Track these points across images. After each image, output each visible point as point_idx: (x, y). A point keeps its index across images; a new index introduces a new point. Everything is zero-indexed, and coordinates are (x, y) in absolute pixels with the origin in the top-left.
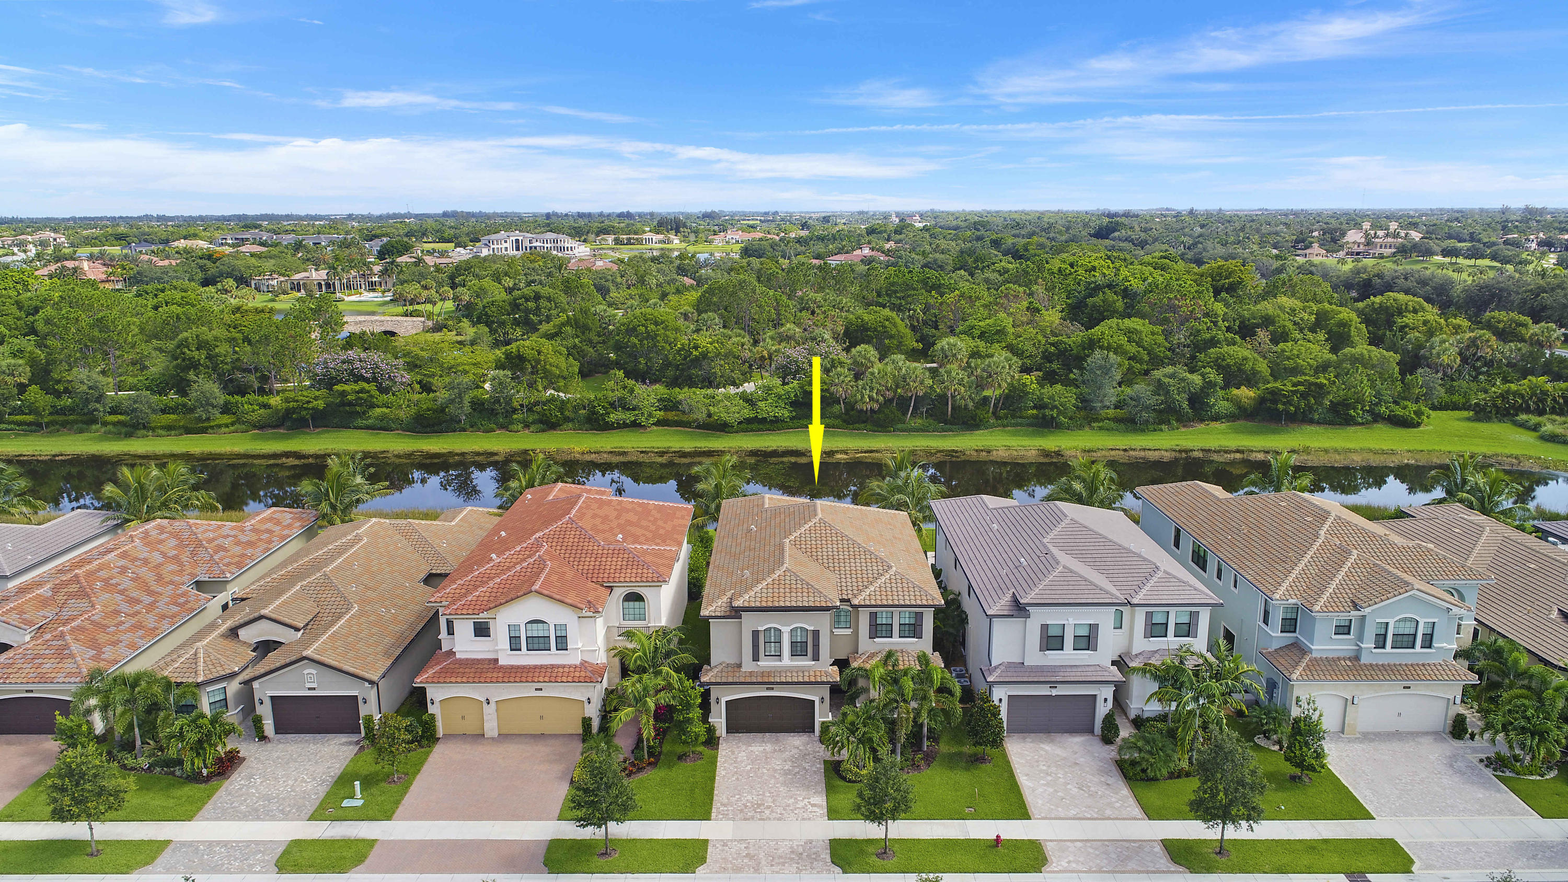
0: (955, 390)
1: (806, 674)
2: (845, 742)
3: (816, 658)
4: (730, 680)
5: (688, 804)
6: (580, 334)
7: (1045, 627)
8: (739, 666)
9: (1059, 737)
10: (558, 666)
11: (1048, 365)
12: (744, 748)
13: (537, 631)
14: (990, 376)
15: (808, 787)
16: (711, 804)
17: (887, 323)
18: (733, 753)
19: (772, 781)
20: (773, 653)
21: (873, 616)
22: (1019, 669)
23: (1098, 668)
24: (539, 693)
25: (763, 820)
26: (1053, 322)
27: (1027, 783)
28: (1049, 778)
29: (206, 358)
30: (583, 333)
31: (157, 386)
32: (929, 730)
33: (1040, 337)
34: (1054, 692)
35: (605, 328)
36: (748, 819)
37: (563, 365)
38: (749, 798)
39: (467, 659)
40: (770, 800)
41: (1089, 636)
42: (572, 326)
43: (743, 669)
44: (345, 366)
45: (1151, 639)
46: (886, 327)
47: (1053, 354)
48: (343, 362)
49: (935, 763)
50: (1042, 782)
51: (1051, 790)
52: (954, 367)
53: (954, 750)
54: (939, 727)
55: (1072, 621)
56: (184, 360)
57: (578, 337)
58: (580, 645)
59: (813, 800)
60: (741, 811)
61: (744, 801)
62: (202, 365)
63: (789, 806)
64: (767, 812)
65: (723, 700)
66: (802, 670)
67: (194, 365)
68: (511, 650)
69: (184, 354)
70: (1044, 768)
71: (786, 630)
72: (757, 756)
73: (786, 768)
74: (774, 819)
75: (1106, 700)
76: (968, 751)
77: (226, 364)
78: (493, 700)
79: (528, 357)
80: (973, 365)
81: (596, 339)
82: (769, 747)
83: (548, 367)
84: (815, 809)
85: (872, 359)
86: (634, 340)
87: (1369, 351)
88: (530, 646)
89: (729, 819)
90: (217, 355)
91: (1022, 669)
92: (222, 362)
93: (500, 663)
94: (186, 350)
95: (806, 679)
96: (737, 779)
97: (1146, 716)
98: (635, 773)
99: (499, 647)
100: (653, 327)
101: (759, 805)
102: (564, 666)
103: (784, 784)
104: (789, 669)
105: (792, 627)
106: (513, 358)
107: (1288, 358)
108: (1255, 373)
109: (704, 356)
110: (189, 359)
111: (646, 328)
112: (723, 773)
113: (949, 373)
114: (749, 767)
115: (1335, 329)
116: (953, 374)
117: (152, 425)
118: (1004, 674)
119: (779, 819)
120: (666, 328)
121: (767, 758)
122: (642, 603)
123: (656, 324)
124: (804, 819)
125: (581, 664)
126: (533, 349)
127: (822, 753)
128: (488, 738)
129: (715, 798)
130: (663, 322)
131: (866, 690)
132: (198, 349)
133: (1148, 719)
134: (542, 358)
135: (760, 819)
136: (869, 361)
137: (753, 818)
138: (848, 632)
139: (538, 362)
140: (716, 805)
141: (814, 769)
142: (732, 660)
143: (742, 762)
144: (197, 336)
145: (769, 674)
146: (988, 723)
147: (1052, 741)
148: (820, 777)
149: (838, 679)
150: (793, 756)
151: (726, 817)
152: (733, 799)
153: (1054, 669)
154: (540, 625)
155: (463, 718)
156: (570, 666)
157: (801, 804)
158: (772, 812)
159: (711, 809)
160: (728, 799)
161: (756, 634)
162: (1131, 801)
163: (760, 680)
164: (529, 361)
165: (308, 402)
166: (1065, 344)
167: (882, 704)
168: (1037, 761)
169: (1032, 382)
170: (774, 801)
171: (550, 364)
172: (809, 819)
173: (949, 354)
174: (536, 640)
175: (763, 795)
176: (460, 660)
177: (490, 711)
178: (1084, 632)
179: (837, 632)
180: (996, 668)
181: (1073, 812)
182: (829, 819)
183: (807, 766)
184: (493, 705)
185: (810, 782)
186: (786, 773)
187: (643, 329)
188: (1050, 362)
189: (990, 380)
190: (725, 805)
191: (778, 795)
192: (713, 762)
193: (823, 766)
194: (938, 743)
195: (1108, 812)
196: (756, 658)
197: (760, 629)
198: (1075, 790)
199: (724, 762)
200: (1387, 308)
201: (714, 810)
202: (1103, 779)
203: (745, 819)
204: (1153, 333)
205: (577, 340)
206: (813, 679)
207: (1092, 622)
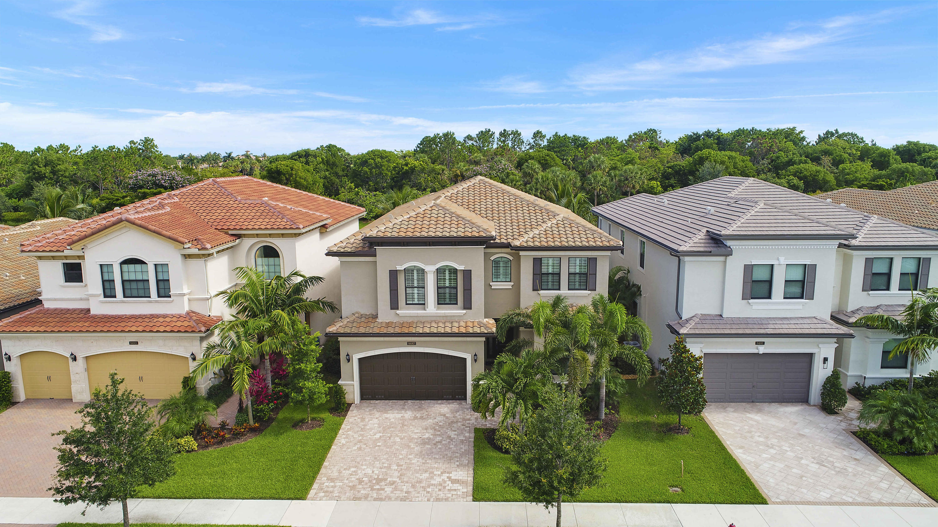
0: (600, 189)
1: (456, 324)
2: (500, 398)
3: (468, 306)
4: (362, 330)
5: (281, 478)
6: (329, 169)
7: (749, 269)
8: (375, 317)
9: (766, 407)
10: (158, 316)
11: (667, 181)
12: (377, 414)
13: (133, 272)
14: (627, 179)
15: (451, 459)
16: (314, 478)
17: (548, 157)
18: (363, 419)
19: (404, 452)
20: (416, 301)
21: (537, 262)
22: (717, 322)
23: (815, 321)
24: (134, 348)
25: (381, 500)
26: (668, 155)
27: (744, 456)
28: (773, 451)
29: (51, 172)
30: (332, 169)
31: (17, 194)
32: (608, 393)
33: (659, 165)
34: (762, 350)
35: (348, 166)
36: (359, 499)
37: (310, 180)
38: (369, 471)
39: (56, 309)
40: (396, 474)
41: (803, 282)
42: (324, 164)
43: (380, 320)
44: (150, 178)
45: (871, 292)
46: (547, 160)
47: (671, 174)
48: (149, 176)
49: (617, 432)
50: (765, 456)
51: (782, 466)
52: (599, 173)
53: (640, 418)
54: (619, 390)
55: (784, 261)
56: (34, 174)
57: (328, 171)
58: (186, 291)
59: (454, 476)
60: (353, 488)
61: (360, 475)
62: (47, 177)
63: (420, 482)
64: (388, 489)
65: (356, 358)
66: (451, 320)
67: (40, 177)
68: (105, 296)
69: (34, 169)
70: (761, 439)
71: (430, 270)
72: (391, 423)
73: (427, 435)
74: (396, 499)
75: (825, 360)
76: (657, 421)
77: (65, 177)
78: (80, 356)
79: (284, 172)
80: (613, 174)
81: (341, 173)
82: (409, 414)
83: (298, 179)
84: (456, 486)
85: (537, 170)
86: (366, 169)
87: (912, 166)
88: (128, 293)
89: (331, 499)
90: (59, 171)
91: (721, 322)
92: (62, 175)
93: (92, 312)
94: (36, 167)
95: (456, 330)
96: (360, 449)
97: (868, 384)
98: (229, 440)
99: (91, 292)
100: (379, 160)
101: (379, 481)
102: (165, 316)
103: (420, 454)
104: (435, 319)
105: (438, 266)
106: (273, 173)
107: (848, 174)
108: (826, 182)
109: (413, 169)
110: (38, 173)
111: (375, 161)
112: (343, 441)
113: (595, 177)
114: (378, 436)
115: (878, 159)
116: (599, 178)
117: (6, 218)
118: (699, 326)
119: (403, 499)
120: (389, 161)
121: (403, 425)
122: (276, 259)
123: (382, 158)
124: (438, 500)
125: (188, 313)
126: (287, 166)
127: (473, 421)
128: (75, 403)
129: (323, 471)
130: (386, 157)
131: (530, 343)
132: (45, 166)
133: (873, 388)
134: (294, 172)
135: (375, 500)
136: (535, 172)
137: (366, 497)
138: (508, 285)
139: (291, 175)
140: (322, 479)
141: (462, 438)
142: (366, 310)
143: (371, 429)
144: (45, 158)
145: (410, 325)
146: (687, 378)
147: (760, 411)
148: (468, 447)
149: (494, 330)
150: (437, 424)
151: (329, 495)
152: (346, 473)
153: (761, 322)
154: (138, 267)
155: (49, 378)
156: (173, 316)
157: (437, 480)
158: (396, 489)
159: (311, 484)
160: (340, 472)
161: (394, 274)
162: (900, 481)
163: (398, 330)
164: (284, 175)
165: (118, 200)
166: (680, 166)
167: (549, 349)
168: (750, 432)
169: (658, 186)
170: (400, 477)
171: (300, 178)
172: (447, 500)
173: (595, 165)
174: (134, 285)
175: (389, 467)
176: (48, 310)
177: (77, 368)
178: (797, 275)
179: (496, 285)
180: (687, 321)
181: (824, 495)
182: (475, 500)
183: (452, 434)
184: (80, 361)
185: (454, 452)
186: (424, 442)
187: (372, 161)
188: (668, 179)
189: (626, 182)
190: (332, 480)
191: (408, 469)
192: (335, 429)
193: (472, 435)
194: (618, 412)
195: (876, 496)
196: (394, 306)
197: (399, 268)
198: (814, 467)
199: (349, 430)
200: (909, 150)
201: (315, 486)
202: (845, 453)
203: (355, 499)
204: (743, 161)
205: (327, 173)
206: (463, 330)
207: (808, 262)
